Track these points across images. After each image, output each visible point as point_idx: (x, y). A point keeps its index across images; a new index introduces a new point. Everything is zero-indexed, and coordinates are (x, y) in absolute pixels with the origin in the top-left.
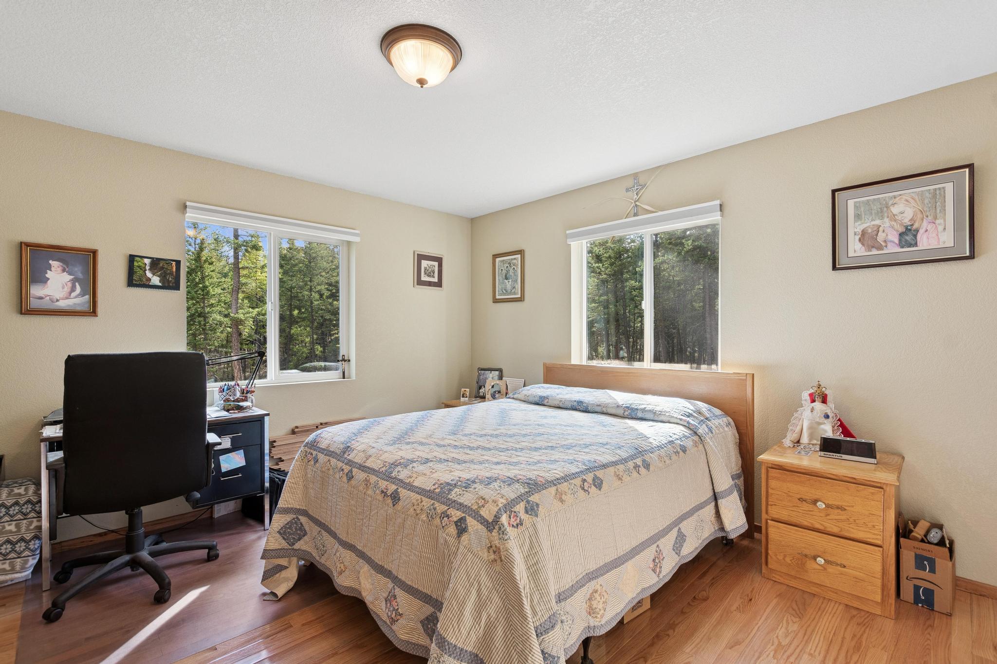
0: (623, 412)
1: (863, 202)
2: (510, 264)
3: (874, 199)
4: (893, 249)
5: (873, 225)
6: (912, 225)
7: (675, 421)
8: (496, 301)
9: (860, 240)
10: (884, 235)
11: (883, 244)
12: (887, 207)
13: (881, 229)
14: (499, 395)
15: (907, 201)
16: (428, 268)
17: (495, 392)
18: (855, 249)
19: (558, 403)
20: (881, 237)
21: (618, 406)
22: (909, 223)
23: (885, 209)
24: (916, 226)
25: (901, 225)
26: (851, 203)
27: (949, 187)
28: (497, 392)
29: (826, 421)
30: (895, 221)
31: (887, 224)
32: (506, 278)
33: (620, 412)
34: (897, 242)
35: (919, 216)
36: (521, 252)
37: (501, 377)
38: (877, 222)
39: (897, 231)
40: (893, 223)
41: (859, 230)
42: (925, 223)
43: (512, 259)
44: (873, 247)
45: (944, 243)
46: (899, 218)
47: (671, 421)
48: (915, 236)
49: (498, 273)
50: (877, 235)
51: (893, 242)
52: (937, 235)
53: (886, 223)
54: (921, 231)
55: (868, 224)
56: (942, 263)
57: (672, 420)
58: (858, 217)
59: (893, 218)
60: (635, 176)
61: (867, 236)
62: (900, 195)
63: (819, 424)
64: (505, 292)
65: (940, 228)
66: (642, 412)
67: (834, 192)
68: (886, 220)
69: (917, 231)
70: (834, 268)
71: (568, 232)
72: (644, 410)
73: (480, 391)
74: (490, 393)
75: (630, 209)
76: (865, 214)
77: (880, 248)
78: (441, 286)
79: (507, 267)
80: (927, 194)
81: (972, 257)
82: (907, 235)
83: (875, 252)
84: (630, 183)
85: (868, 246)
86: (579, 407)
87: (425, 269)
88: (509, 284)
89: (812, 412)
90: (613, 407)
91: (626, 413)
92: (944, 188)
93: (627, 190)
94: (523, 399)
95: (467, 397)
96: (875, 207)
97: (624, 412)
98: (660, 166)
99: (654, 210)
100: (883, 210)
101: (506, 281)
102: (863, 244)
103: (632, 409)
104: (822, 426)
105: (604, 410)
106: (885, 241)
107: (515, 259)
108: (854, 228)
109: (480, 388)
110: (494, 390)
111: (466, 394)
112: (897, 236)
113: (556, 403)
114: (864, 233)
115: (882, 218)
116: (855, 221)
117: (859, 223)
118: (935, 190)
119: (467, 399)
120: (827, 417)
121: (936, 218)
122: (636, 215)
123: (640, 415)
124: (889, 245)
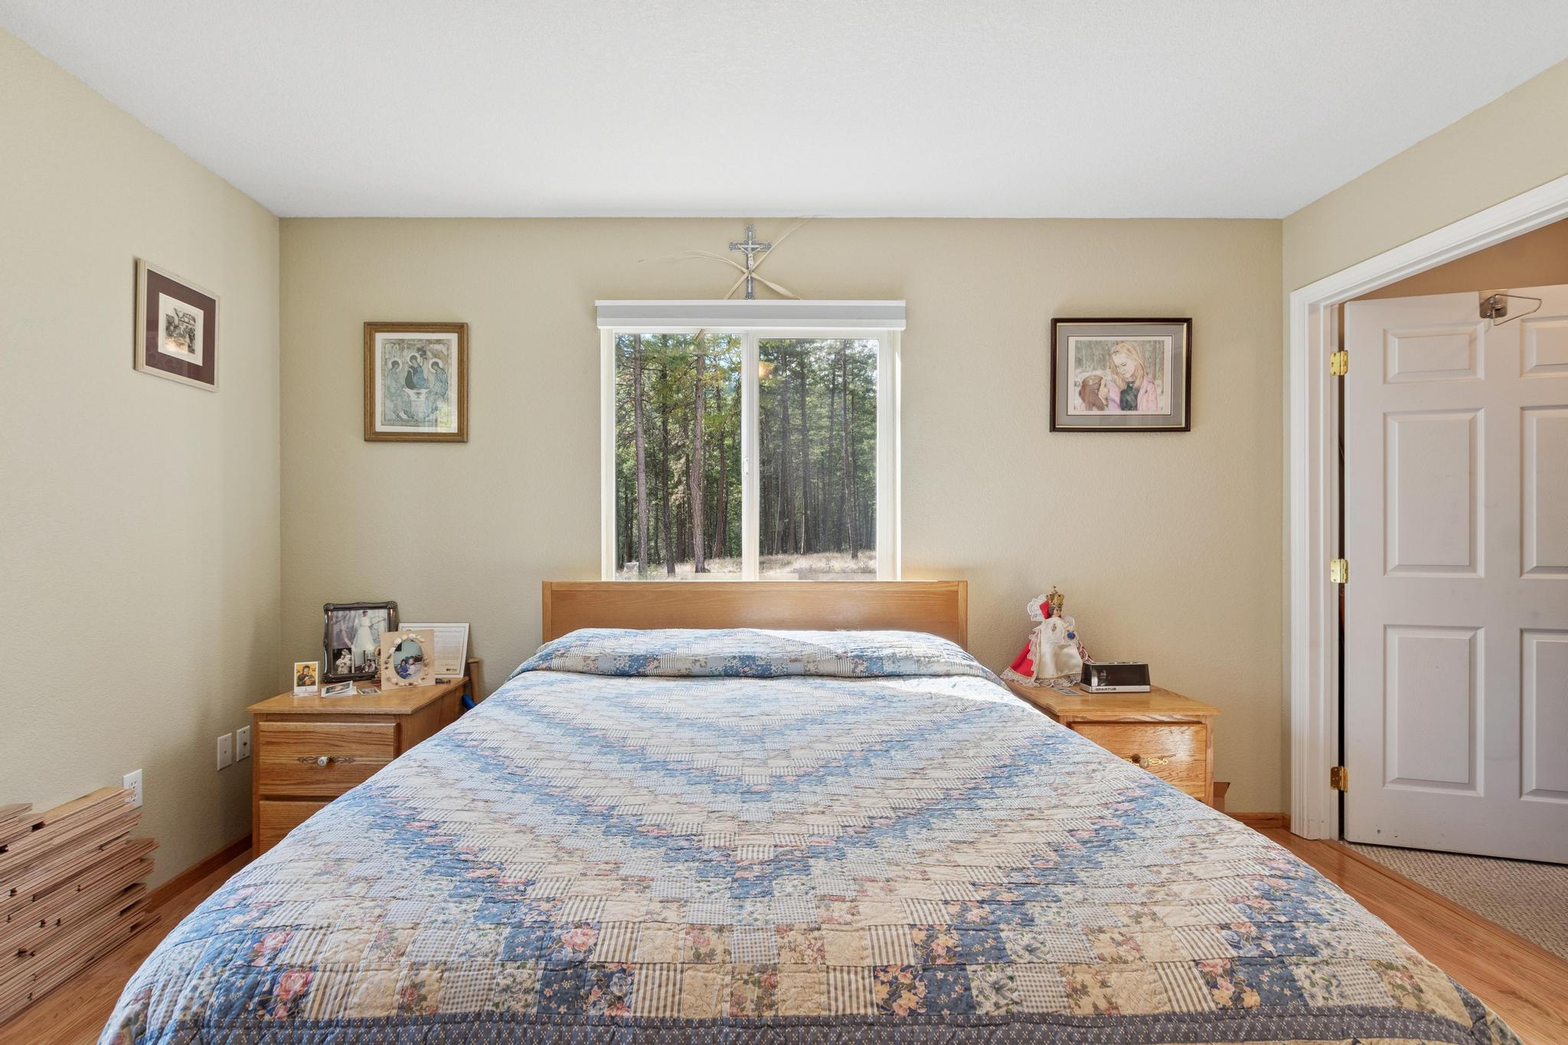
0: (852, 666)
1: (1085, 342)
2: (423, 352)
3: (1096, 342)
4: (1114, 410)
5: (1095, 376)
6: (1133, 382)
7: (961, 670)
8: (372, 437)
9: (1080, 393)
10: (1106, 390)
11: (1104, 402)
12: (1110, 355)
13: (1103, 382)
14: (418, 665)
15: (1129, 350)
16: (176, 319)
17: (406, 661)
18: (1075, 405)
19: (689, 665)
20: (1103, 393)
21: (839, 657)
22: (1131, 380)
23: (1107, 357)
24: (1137, 385)
25: (1123, 380)
26: (1073, 341)
27: (1168, 342)
28: (411, 661)
29: (1071, 642)
30: (1117, 374)
31: (1109, 378)
32: (410, 384)
33: (846, 667)
34: (1118, 401)
35: (1141, 372)
36: (460, 329)
37: (393, 625)
38: (1099, 372)
39: (1119, 387)
40: (1115, 376)
41: (1080, 380)
42: (1145, 383)
43: (430, 342)
44: (1094, 405)
45: (1162, 409)
46: (1121, 370)
47: (952, 672)
48: (1136, 397)
49: (383, 370)
50: (1098, 389)
51: (1114, 401)
52: (1156, 398)
53: (1108, 376)
54: (1142, 392)
55: (1090, 373)
56: (1159, 433)
57: (953, 670)
58: (1079, 362)
59: (1115, 370)
60: (749, 224)
61: (1088, 389)
62: (1123, 342)
63: (1062, 647)
64: (405, 417)
65: (1159, 390)
66: (894, 662)
67: (1055, 321)
68: (1108, 371)
69: (1138, 390)
70: (1054, 428)
71: (598, 303)
72: (893, 658)
73: (339, 662)
74: (391, 666)
75: (736, 285)
76: (1087, 360)
77: (1101, 408)
78: (210, 380)
79: (413, 358)
80: (1148, 346)
81: (1187, 429)
82: (1128, 394)
83: (1095, 412)
84: (738, 234)
85: (1089, 402)
86: (747, 669)
87: (170, 322)
88: (419, 401)
89: (1053, 630)
90: (828, 660)
91: (861, 668)
92: (1163, 342)
93: (733, 246)
94: (580, 668)
95: (313, 683)
96: (1098, 352)
97: (856, 667)
98: (796, 218)
99: (790, 294)
100: (1104, 359)
101: (411, 392)
102: (1084, 400)
103: (870, 659)
104: (1066, 650)
105: (812, 668)
106: (1106, 399)
107: (439, 342)
108: (1074, 376)
109: (337, 655)
110: (402, 655)
111: (312, 676)
112: (1119, 394)
113: (683, 667)
114: (1085, 384)
115: (1104, 367)
116: (1076, 368)
117: (1079, 370)
118: (1155, 342)
119: (315, 688)
120: (1071, 636)
121: (1155, 377)
122: (749, 296)
123: (889, 668)
124: (1111, 404)
